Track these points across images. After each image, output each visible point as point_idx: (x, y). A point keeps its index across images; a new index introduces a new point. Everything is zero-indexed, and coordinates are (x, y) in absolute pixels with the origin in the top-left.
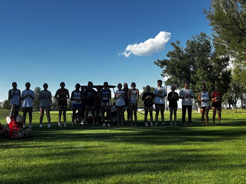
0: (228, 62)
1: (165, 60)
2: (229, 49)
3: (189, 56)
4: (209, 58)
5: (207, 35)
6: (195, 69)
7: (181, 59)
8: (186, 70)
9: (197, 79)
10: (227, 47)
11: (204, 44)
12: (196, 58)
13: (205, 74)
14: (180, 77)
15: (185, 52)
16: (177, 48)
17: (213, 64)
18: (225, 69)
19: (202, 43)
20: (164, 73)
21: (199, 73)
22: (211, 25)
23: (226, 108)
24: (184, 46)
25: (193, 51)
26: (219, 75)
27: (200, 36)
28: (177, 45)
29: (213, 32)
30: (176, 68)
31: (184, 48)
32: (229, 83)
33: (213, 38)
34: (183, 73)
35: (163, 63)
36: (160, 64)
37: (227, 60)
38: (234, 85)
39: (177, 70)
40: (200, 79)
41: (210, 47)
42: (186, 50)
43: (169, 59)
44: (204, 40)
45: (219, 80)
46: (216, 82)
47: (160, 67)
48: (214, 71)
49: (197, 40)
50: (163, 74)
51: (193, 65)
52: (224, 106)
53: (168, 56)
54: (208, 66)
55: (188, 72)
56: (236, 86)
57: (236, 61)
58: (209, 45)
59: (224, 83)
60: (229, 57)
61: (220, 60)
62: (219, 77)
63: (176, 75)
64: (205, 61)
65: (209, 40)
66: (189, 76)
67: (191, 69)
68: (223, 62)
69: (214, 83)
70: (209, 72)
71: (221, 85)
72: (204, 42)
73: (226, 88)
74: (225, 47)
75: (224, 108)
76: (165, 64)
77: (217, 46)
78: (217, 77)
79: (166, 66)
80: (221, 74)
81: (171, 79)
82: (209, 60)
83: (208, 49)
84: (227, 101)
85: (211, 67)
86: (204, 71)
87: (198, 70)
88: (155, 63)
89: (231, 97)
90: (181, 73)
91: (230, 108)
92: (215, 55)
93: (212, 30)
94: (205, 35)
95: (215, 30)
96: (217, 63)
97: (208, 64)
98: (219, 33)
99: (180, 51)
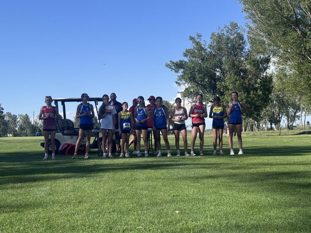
0: (268, 63)
1: (181, 61)
2: (270, 45)
3: (214, 55)
4: (242, 59)
5: (239, 25)
6: (224, 74)
7: (203, 60)
8: (211, 76)
9: (226, 88)
10: (266, 42)
11: (235, 38)
12: (224, 59)
13: (236, 80)
14: (202, 85)
15: (209, 50)
16: (198, 44)
17: (248, 67)
18: (264, 74)
19: (232, 37)
20: (180, 79)
21: (229, 80)
22: (245, 11)
23: (266, 129)
24: (207, 42)
25: (220, 49)
26: (256, 83)
27: (230, 28)
28: (198, 40)
29: (247, 20)
30: (197, 73)
31: (207, 45)
32: (270, 93)
33: (247, 29)
34: (206, 80)
35: (179, 66)
36: (173, 67)
37: (267, 61)
38: (278, 96)
39: (198, 76)
40: (230, 88)
41: (244, 43)
42: (210, 46)
43: (186, 59)
44: (235, 33)
45: (256, 89)
46: (252, 92)
47: (173, 71)
48: (250, 77)
49: (225, 33)
50: (179, 82)
51: (220, 68)
52: (264, 125)
53: (185, 55)
54: (241, 70)
55: (213, 78)
56: (280, 97)
57: (279, 63)
58: (243, 40)
59: (263, 94)
60: (269, 56)
61: (258, 61)
62: (257, 85)
63: (196, 82)
64: (237, 63)
65: (242, 33)
66: (215, 84)
67: (218, 74)
68: (261, 63)
69: (249, 93)
70: (242, 78)
71: (259, 96)
72: (235, 35)
73: (266, 100)
74: (264, 43)
75: (263, 129)
76: (181, 68)
77: (253, 42)
78: (253, 85)
79: (182, 70)
80: (259, 81)
81: (189, 88)
82: (242, 61)
83: (240, 45)
84: (267, 119)
85: (245, 71)
86: (236, 76)
87: (228, 76)
88: (167, 65)
89: (273, 113)
90: (203, 80)
91: (272, 129)
92: (250, 54)
93: (246, 18)
94: (236, 25)
95: (250, 18)
96: (254, 64)
97: (241, 66)
98: (255, 22)
99: (202, 49)
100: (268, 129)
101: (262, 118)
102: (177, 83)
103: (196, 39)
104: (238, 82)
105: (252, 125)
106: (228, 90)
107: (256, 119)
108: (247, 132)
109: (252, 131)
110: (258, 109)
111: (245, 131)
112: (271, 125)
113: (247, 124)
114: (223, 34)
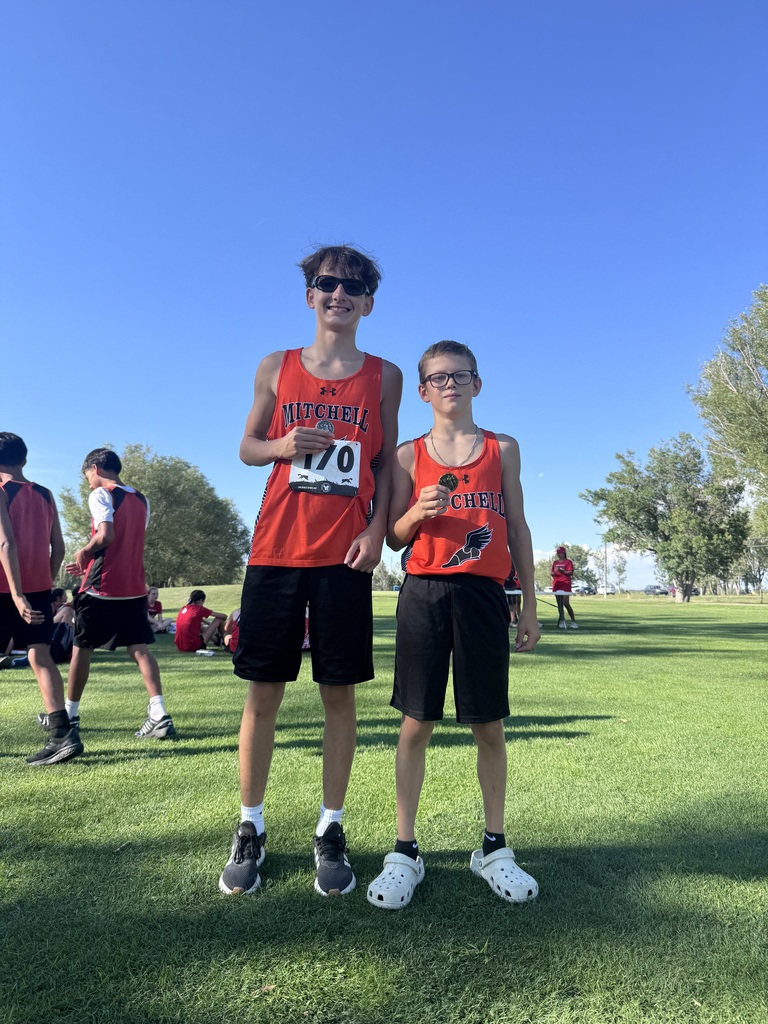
0: (741, 493)
1: (602, 490)
2: (744, 466)
3: (655, 481)
4: (699, 486)
5: (693, 437)
6: (669, 508)
7: (636, 487)
8: (649, 512)
9: (674, 529)
10: (738, 463)
11: (688, 456)
12: (670, 486)
13: (690, 518)
14: (635, 525)
15: (646, 473)
16: (628, 464)
17: (709, 498)
18: (735, 509)
19: (682, 454)
20: (600, 516)
21: (679, 517)
22: (703, 416)
23: (738, 592)
24: (643, 463)
25: (663, 472)
26: (722, 522)
27: (679, 440)
28: (628, 459)
29: (707, 430)
30: (626, 507)
31: (643, 466)
32: (745, 538)
33: (707, 443)
34: (642, 517)
35: (600, 496)
36: (590, 499)
37: (740, 489)
38: (757, 542)
39: (628, 512)
40: (680, 530)
41: (702, 463)
42: (648, 468)
43: (610, 487)
44: (687, 448)
45: (722, 532)
46: (715, 537)
47: (591, 504)
48: (712, 513)
49: (672, 449)
50: (599, 519)
51: (664, 499)
52: (735, 586)
53: (609, 481)
54: (698, 503)
55: (652, 513)
56: (760, 544)
57: (759, 493)
58: (699, 457)
59: (733, 539)
60: (742, 483)
61: (724, 490)
62: (722, 526)
63: (625, 520)
64: (690, 492)
65: (697, 448)
66: (656, 524)
67: (660, 508)
68: (730, 492)
69: (710, 538)
70: (700, 514)
71: (726, 542)
72: (688, 451)
73: (738, 548)
74: (733, 463)
75: (733, 592)
76: (603, 499)
77: (716, 461)
78: (717, 526)
79: (604, 503)
80: (726, 519)
81: (616, 529)
82: (700, 490)
83: (695, 465)
84: (739, 576)
85: (704, 505)
86: (689, 512)
87: (676, 512)
88: (581, 496)
89: (750, 567)
90: (637, 518)
91: (747, 591)
92: (712, 478)
93: (705, 427)
94: (688, 437)
95: (712, 426)
96: (718, 495)
97: (698, 497)
98: (720, 432)
99: (635, 471)
100: (742, 593)
101: (732, 575)
102: (595, 520)
103: (625, 457)
104: (693, 521)
105: (716, 585)
106: (677, 532)
107: (721, 577)
108: (707, 596)
109: (716, 594)
110: (724, 561)
111: (704, 594)
112: (747, 585)
113: (707, 583)
114: (669, 450)
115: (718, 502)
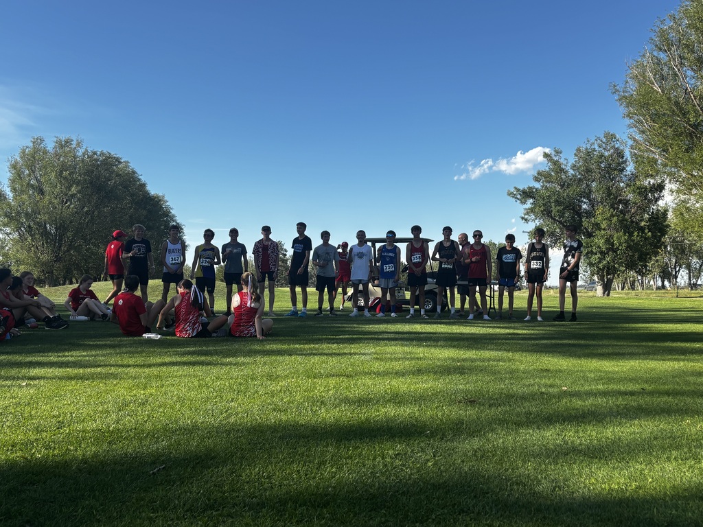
0: (661, 192)
1: (530, 188)
2: (665, 165)
3: (580, 180)
4: (622, 185)
5: (618, 136)
6: (593, 206)
7: (562, 186)
8: (573, 209)
9: (597, 226)
10: (659, 162)
11: (612, 156)
12: (594, 184)
13: (612, 216)
14: (560, 222)
15: (572, 172)
16: (555, 163)
17: (631, 196)
18: (655, 207)
19: (606, 154)
20: (527, 214)
21: (602, 214)
22: (628, 116)
23: (654, 287)
24: (569, 160)
25: (588, 171)
26: (642, 220)
27: (604, 140)
28: (555, 158)
29: (631, 130)
30: (553, 205)
31: (569, 164)
32: (663, 234)
33: (630, 142)
34: (567, 214)
35: (527, 194)
36: (519, 197)
37: (660, 187)
38: (674, 240)
39: (555, 209)
40: (603, 227)
41: (625, 162)
42: (574, 167)
43: (538, 185)
44: (611, 148)
45: (642, 229)
46: (636, 234)
47: (519, 202)
48: (633, 211)
49: (597, 148)
50: (526, 217)
51: (589, 198)
52: (652, 282)
53: (537, 179)
54: (620, 201)
55: (578, 213)
56: (677, 242)
57: (679, 191)
58: (623, 157)
59: (653, 236)
60: (663, 181)
61: (646, 188)
62: (643, 224)
63: (552, 217)
64: (614, 191)
65: (621, 148)
66: (580, 221)
67: (585, 206)
68: (650, 191)
69: (631, 234)
70: (622, 212)
71: (646, 239)
72: (612, 151)
73: (657, 245)
74: (656, 161)
75: (649, 288)
76: (531, 197)
77: (638, 160)
78: (637, 223)
79: (531, 201)
80: (646, 216)
82: (622, 188)
83: (619, 164)
84: (656, 272)
85: (626, 203)
86: (612, 210)
87: (599, 210)
88: (510, 194)
89: (667, 264)
90: (562, 216)
91: (663, 287)
92: (634, 177)
93: (630, 127)
94: (613, 136)
95: (636, 127)
96: (639, 193)
97: (620, 195)
98: (643, 132)
99: (562, 170)
100: (658, 288)
101: (650, 271)
102: (523, 218)
103: (553, 156)
104: (615, 218)
105: (634, 281)
106: (600, 229)
107: (640, 273)
108: (625, 291)
109: (633, 289)
110: (644, 257)
111: (623, 289)
112: (663, 282)
113: (626, 280)
114: (594, 150)
115: (639, 200)
